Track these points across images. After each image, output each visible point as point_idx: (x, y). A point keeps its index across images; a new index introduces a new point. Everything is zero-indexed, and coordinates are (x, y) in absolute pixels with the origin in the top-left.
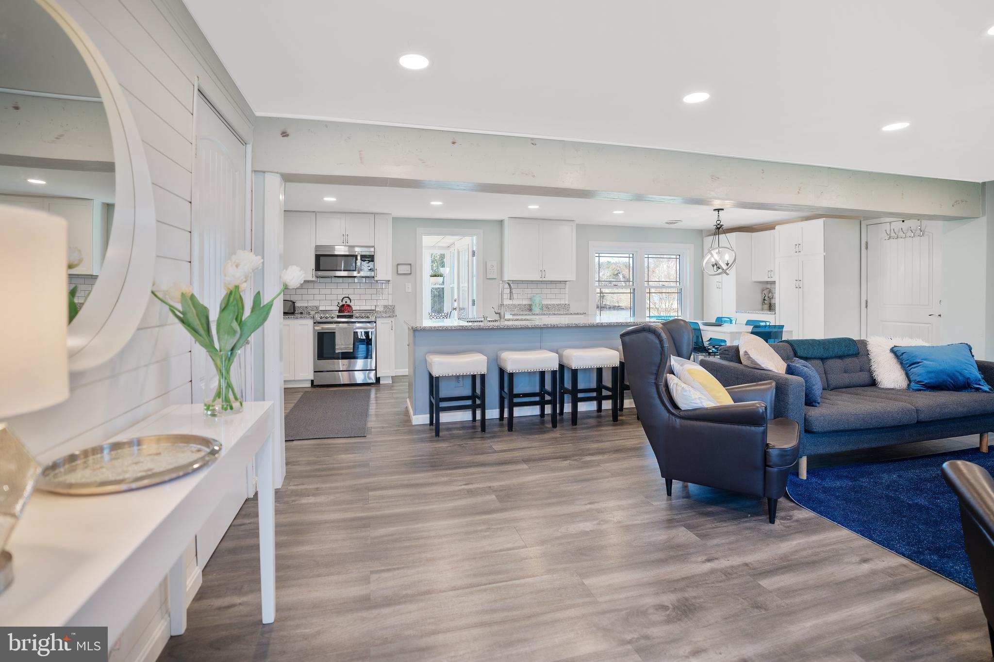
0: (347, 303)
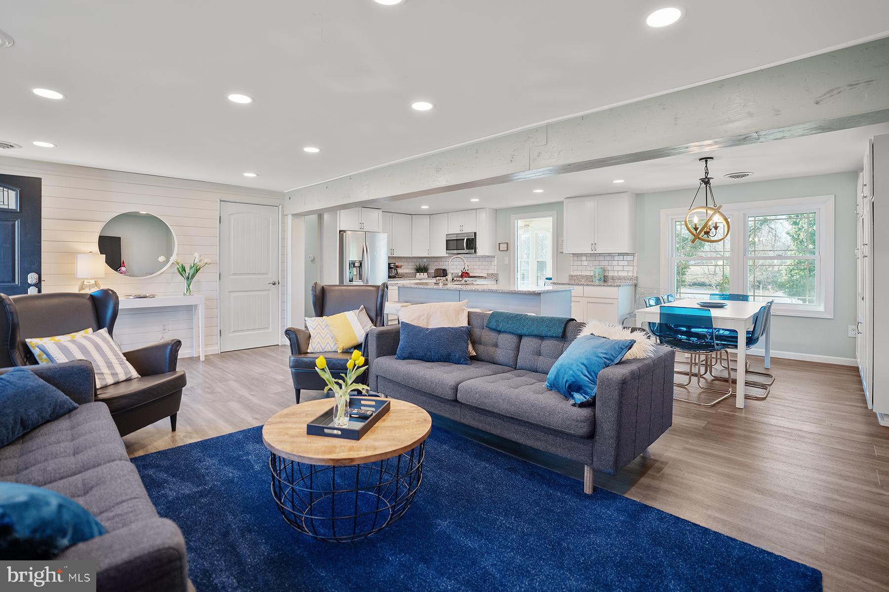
0: (466, 271)
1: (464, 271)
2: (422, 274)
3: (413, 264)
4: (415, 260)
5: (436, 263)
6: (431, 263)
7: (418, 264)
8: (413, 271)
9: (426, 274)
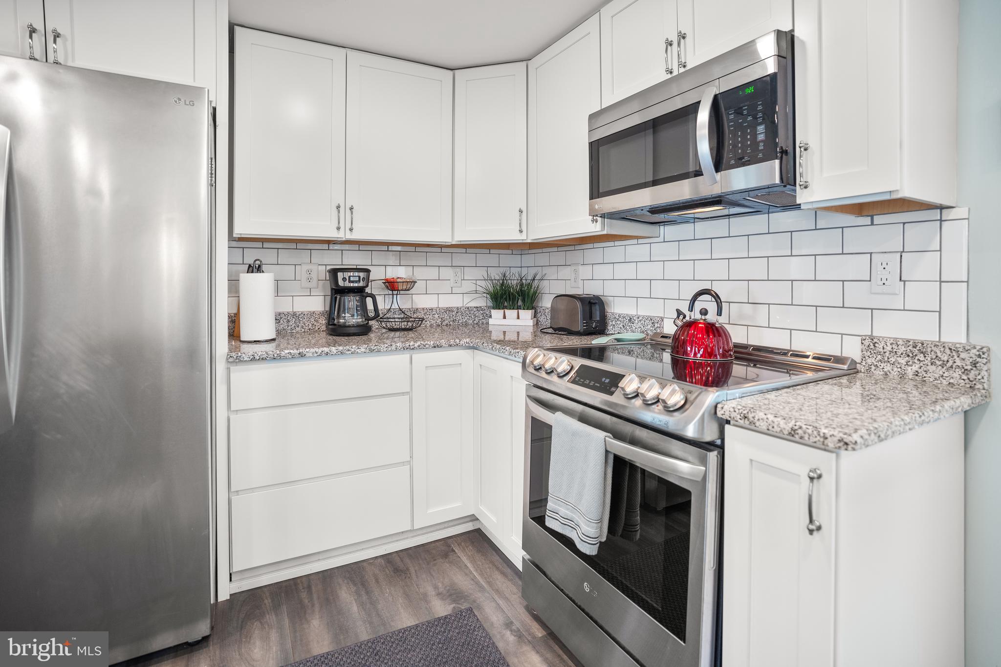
0: (711, 317)
1: (696, 315)
2: (511, 313)
3: (480, 273)
4: (491, 259)
5: (566, 272)
6: (546, 270)
7: (496, 274)
8: (482, 302)
9: (526, 315)
